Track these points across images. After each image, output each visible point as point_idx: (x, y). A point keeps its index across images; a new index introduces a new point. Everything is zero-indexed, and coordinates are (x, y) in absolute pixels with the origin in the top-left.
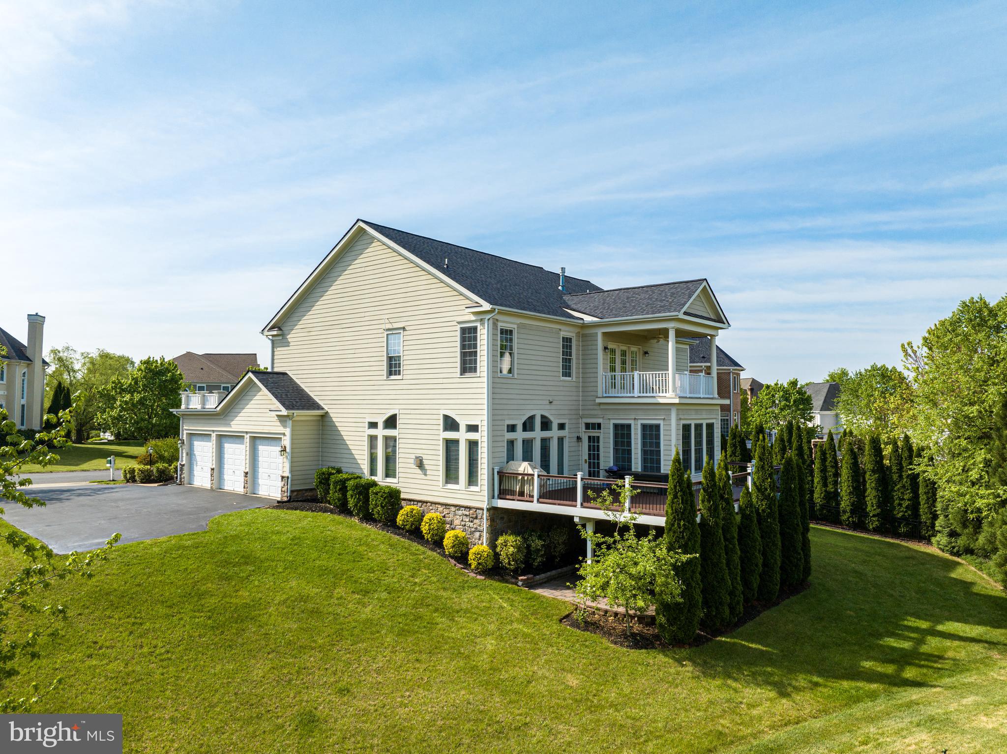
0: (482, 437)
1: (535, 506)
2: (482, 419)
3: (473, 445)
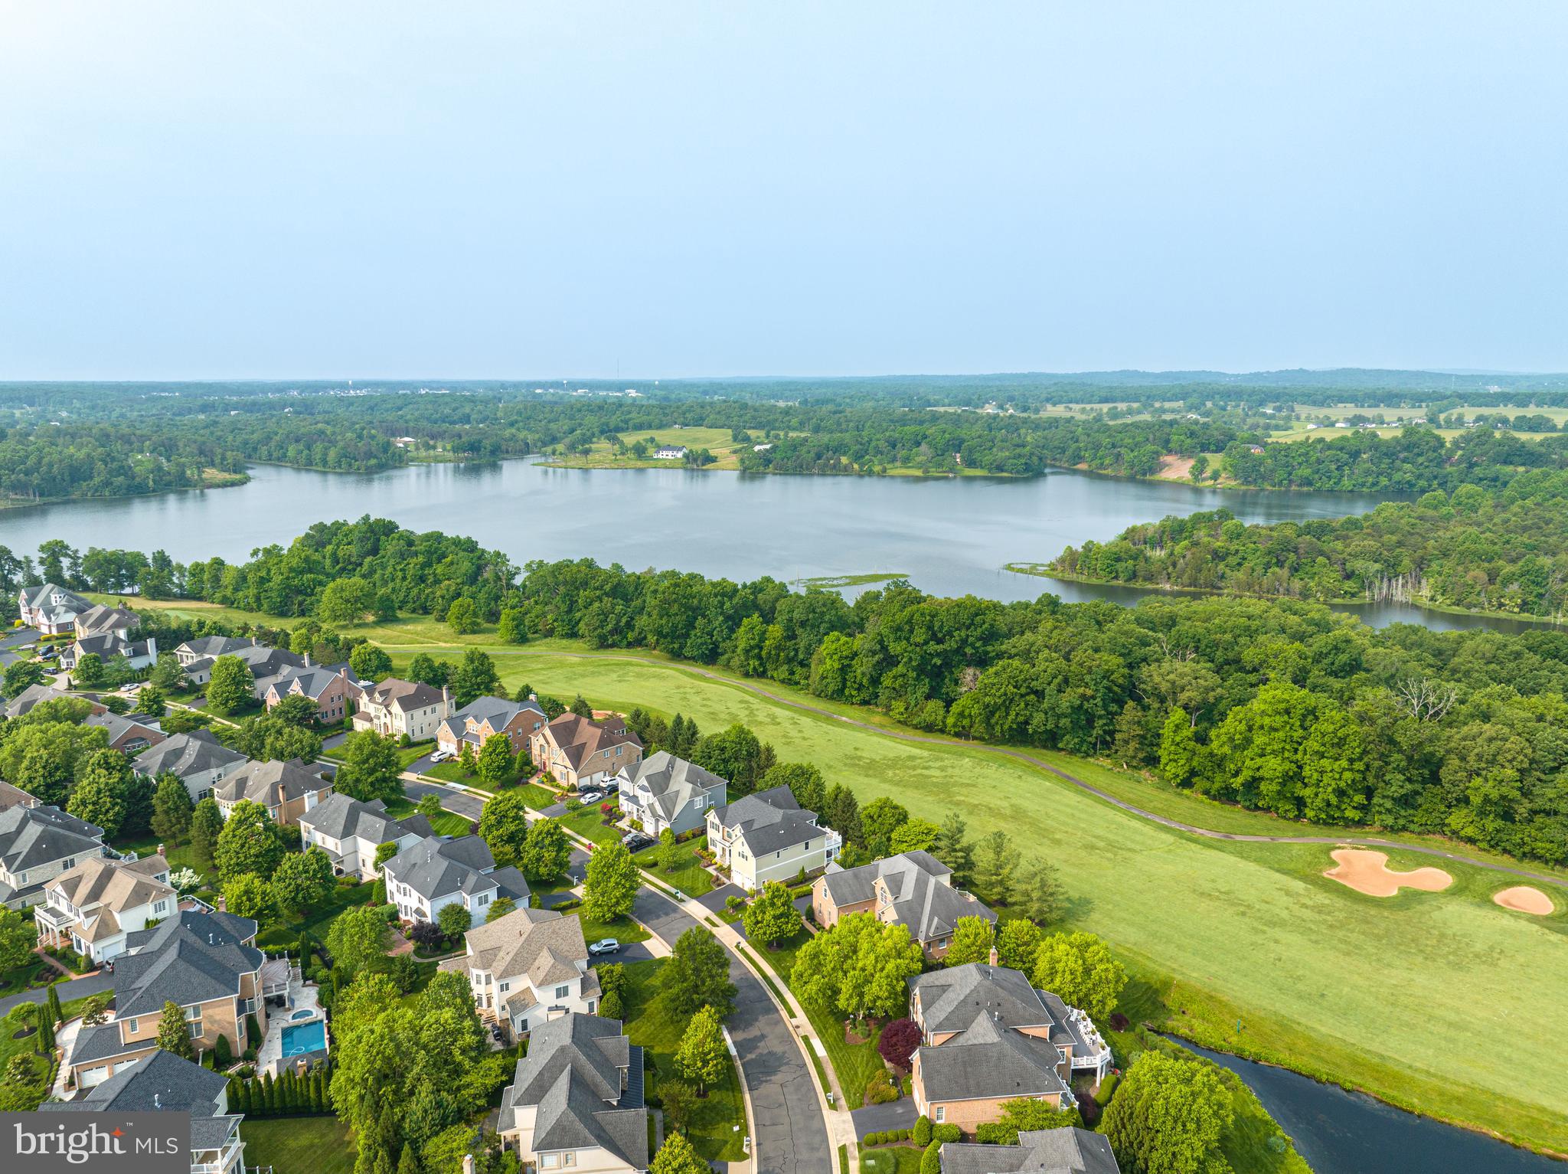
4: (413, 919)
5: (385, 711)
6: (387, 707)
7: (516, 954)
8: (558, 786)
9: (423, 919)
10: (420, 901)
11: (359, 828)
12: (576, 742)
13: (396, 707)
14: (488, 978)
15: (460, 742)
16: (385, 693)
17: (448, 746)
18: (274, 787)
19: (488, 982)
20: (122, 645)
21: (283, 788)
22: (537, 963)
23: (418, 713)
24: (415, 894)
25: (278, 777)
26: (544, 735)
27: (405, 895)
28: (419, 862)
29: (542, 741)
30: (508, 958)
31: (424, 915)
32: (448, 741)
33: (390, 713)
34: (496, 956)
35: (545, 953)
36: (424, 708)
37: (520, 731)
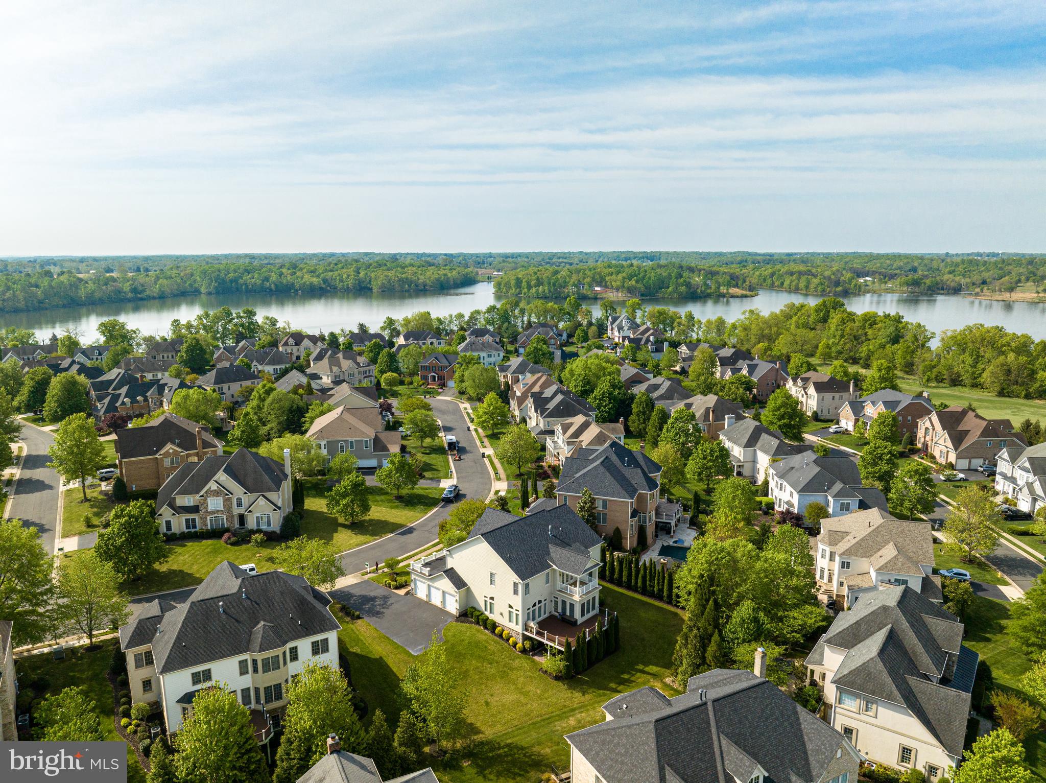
0: (520, 613)
1: (534, 636)
2: (520, 609)
3: (517, 615)
4: (783, 508)
5: (803, 392)
6: (804, 389)
7: (862, 540)
8: (936, 463)
9: (791, 509)
10: (791, 495)
11: (759, 444)
12: (960, 428)
13: (812, 390)
14: (832, 554)
15: (857, 421)
16: (806, 380)
17: (847, 422)
18: (707, 410)
19: (832, 559)
20: (650, 343)
21: (713, 411)
22: (880, 553)
23: (828, 396)
24: (789, 488)
25: (711, 405)
26: (930, 419)
27: (781, 489)
28: (797, 466)
29: (928, 424)
30: (854, 541)
31: (792, 506)
32: (847, 419)
33: (806, 393)
34: (843, 538)
35: (891, 546)
36: (834, 394)
37: (909, 418)
